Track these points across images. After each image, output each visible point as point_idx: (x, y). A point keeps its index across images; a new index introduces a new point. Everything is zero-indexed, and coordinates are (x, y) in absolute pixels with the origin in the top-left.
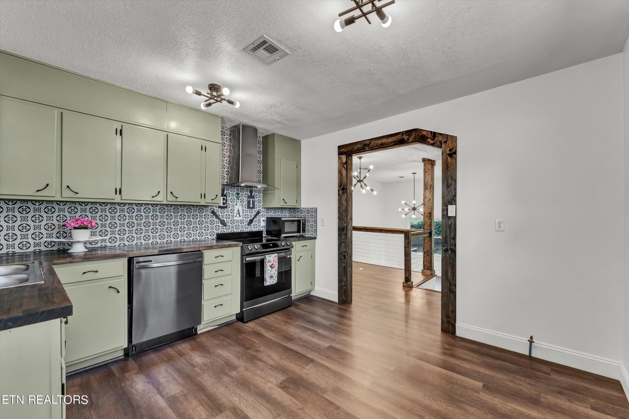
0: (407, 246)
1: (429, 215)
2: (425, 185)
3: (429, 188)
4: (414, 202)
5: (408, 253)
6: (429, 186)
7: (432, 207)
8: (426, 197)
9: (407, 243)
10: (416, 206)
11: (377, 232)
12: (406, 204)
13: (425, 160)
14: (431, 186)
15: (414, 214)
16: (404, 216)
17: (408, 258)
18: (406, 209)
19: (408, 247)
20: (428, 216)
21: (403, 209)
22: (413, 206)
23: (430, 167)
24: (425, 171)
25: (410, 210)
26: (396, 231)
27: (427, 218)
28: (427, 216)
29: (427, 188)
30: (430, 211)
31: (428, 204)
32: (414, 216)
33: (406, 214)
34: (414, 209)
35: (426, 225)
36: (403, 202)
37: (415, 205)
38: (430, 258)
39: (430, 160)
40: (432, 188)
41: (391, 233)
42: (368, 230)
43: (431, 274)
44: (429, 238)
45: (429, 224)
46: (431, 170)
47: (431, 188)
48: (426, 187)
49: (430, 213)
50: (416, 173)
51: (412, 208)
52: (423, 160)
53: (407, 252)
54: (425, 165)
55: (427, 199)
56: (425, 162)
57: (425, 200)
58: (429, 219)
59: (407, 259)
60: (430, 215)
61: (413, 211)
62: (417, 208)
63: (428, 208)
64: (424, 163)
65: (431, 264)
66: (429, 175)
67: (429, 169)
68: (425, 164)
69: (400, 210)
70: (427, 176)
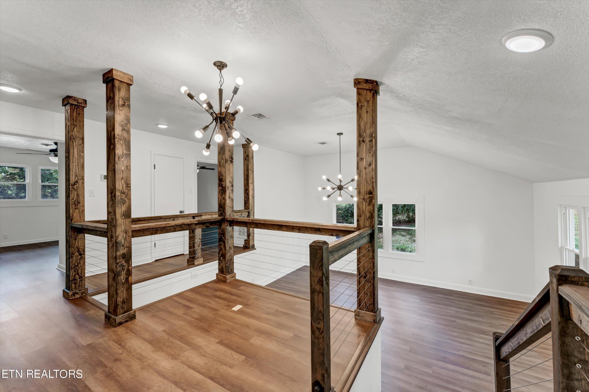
0: (318, 287)
1: (368, 196)
2: (360, 135)
3: (367, 140)
4: (340, 177)
5: (321, 308)
6: (368, 135)
7: (374, 180)
8: (362, 159)
9: (316, 280)
10: (342, 184)
11: (274, 229)
12: (329, 180)
13: (359, 83)
14: (371, 136)
15: (340, 195)
16: (325, 199)
17: (321, 326)
18: (329, 188)
19: (320, 292)
20: (366, 198)
21: (324, 189)
22: (338, 184)
23: (369, 95)
24: (360, 105)
25: (333, 189)
26: (307, 228)
27: (364, 203)
28: (364, 199)
29: (363, 141)
30: (370, 188)
31: (366, 174)
32: (340, 199)
33: (329, 196)
34: (340, 188)
35: (362, 218)
36: (324, 177)
37: (341, 181)
38: (372, 286)
39: (370, 80)
40: (374, 140)
41: (298, 231)
42: (259, 225)
43: (375, 321)
44: (370, 245)
45: (368, 215)
46: (371, 102)
47: (371, 141)
48: (361, 139)
49: (371, 193)
50: (342, 134)
51: (337, 187)
52: (355, 83)
53: (316, 306)
54: (359, 94)
55: (364, 163)
56: (359, 87)
57: (360, 164)
58: (369, 204)
59: (319, 329)
60: (370, 197)
61: (338, 191)
62: (344, 187)
63: (367, 181)
64: (358, 89)
65: (374, 299)
66: (367, 112)
67: (368, 100)
68: (360, 91)
69: (320, 189)
70: (364, 115)
